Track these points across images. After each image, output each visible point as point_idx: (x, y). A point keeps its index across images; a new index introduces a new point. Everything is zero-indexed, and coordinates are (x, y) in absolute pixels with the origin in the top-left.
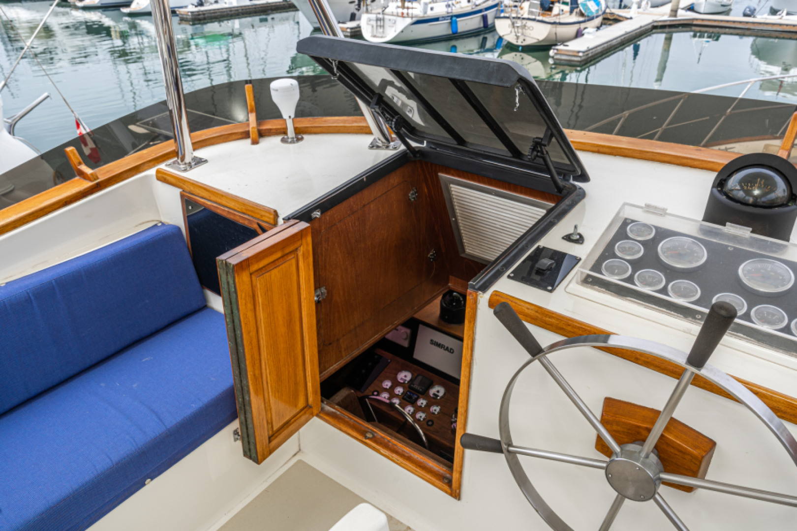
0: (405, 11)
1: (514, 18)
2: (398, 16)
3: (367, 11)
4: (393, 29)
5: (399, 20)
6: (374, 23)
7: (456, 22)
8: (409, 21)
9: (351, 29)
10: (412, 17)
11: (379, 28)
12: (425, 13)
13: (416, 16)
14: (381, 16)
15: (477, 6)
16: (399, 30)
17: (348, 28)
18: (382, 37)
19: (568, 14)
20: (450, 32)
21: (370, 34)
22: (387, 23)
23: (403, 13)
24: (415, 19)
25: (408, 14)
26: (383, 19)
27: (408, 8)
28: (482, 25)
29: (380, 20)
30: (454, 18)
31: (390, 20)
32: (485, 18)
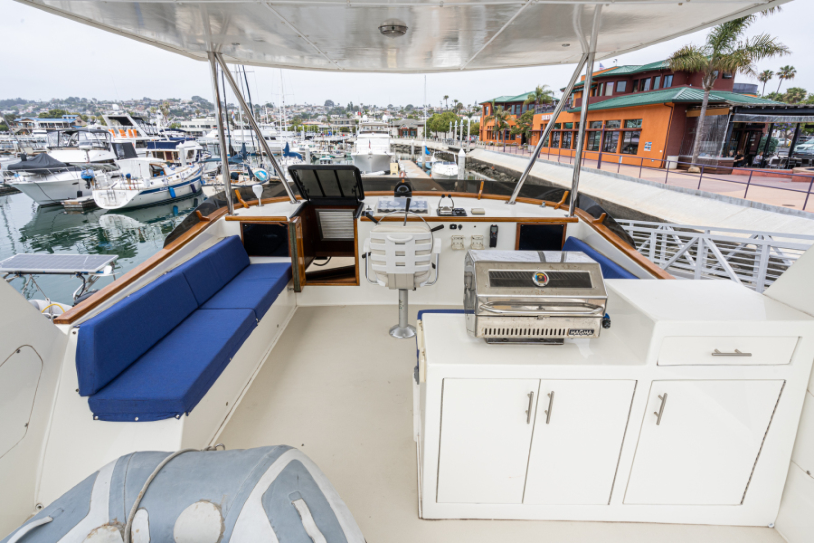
0: (132, 186)
1: (215, 185)
2: (126, 189)
3: (97, 188)
4: (125, 199)
5: (128, 192)
6: (106, 196)
7: (173, 191)
8: (136, 192)
9: (83, 202)
10: (139, 190)
11: (111, 199)
12: (149, 186)
13: (142, 189)
14: (111, 191)
15: (185, 179)
16: (130, 199)
17: (79, 202)
18: (115, 205)
19: (249, 180)
20: (170, 197)
21: (104, 204)
22: (118, 195)
23: (130, 188)
24: (141, 191)
25: (134, 187)
26: (114, 193)
27: (134, 184)
28: (191, 191)
29: (111, 193)
30: (171, 188)
31: (120, 193)
32: (192, 187)
